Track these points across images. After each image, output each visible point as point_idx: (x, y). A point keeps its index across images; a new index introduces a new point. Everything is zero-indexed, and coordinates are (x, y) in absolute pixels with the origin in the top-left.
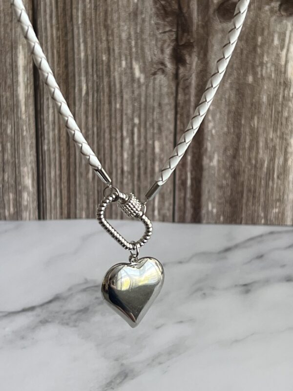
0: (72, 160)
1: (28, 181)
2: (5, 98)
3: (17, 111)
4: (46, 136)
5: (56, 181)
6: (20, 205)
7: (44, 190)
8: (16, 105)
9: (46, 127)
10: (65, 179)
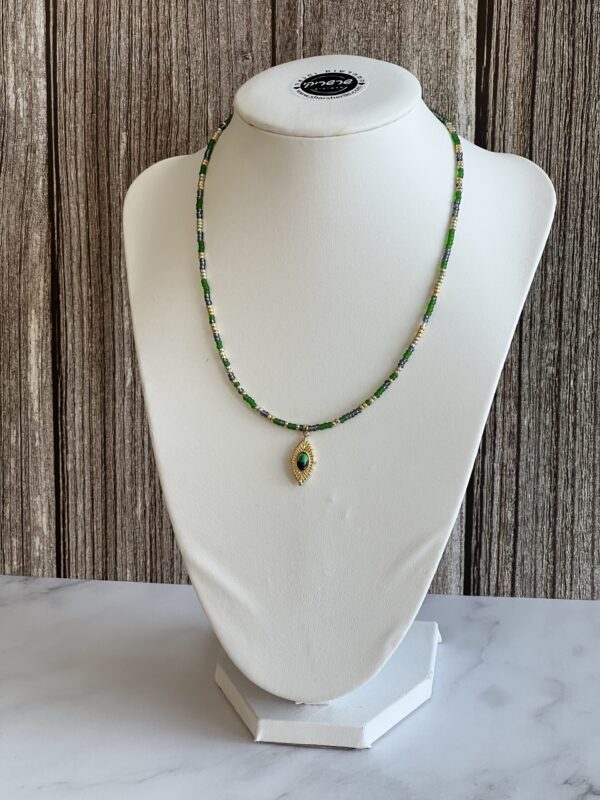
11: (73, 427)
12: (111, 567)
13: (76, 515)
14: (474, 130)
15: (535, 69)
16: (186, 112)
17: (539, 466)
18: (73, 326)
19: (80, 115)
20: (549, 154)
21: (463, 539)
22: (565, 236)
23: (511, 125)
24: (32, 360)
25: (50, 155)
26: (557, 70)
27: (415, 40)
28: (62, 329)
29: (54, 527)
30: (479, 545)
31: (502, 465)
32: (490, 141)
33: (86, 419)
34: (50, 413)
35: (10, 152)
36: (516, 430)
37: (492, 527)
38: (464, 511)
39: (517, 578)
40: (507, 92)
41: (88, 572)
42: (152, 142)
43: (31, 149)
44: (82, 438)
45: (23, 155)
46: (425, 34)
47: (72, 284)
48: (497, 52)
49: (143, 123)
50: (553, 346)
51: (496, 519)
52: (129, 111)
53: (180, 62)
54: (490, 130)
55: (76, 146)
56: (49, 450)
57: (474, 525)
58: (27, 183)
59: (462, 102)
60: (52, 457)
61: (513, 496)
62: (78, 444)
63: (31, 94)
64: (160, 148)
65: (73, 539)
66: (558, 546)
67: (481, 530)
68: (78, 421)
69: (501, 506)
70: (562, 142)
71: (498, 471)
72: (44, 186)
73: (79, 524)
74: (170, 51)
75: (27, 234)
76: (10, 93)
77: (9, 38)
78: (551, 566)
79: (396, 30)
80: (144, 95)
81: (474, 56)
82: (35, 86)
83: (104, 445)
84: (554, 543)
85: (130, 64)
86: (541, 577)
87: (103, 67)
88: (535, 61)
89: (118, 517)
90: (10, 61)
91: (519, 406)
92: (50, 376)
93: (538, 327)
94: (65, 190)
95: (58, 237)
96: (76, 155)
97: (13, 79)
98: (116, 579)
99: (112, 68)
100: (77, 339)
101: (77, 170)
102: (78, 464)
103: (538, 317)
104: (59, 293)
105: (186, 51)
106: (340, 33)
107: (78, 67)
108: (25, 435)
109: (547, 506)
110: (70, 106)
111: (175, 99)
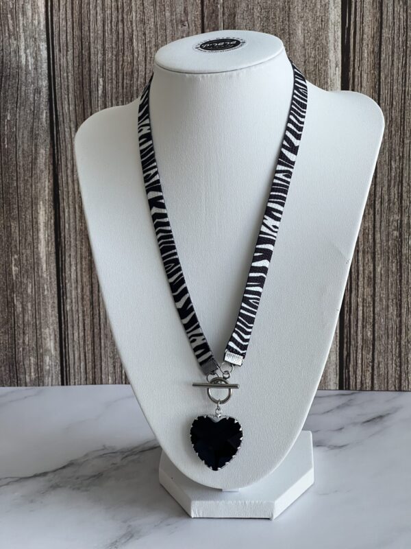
0: (96, 321)
1: (51, 344)
2: (24, 255)
3: (38, 269)
4: (68, 295)
5: (79, 343)
6: (42, 370)
7: (67, 353)
8: (36, 264)
9: (68, 285)
10: (89, 342)
11: (70, 280)
12: (98, 375)
13: (73, 340)
14: (340, 71)
15: (381, 28)
16: (143, 63)
17: (388, 299)
18: (69, 212)
19: (70, 67)
20: (392, 85)
21: (338, 351)
22: (403, 141)
23: (365, 67)
24: (41, 236)
25: (50, 95)
26: (396, 29)
27: (300, 10)
28: (61, 214)
29: (58, 349)
30: (349, 355)
31: (363, 299)
32: (351, 78)
33: (79, 275)
34: (54, 271)
35: (23, 94)
36: (372, 275)
37: (357, 343)
38: (338, 331)
39: (375, 377)
40: (362, 44)
41: (83, 379)
42: (120, 84)
43: (38, 91)
44: (77, 288)
45: (32, 95)
46: (306, 6)
47: (67, 183)
48: (355, 17)
49: (114, 71)
50: (397, 217)
51: (360, 337)
52: (104, 64)
53: (138, 29)
54: (351, 70)
55: (68, 89)
56: (54, 297)
57: (345, 340)
58: (36, 115)
59: (332, 52)
60: (56, 301)
61: (371, 321)
62: (73, 292)
63: (36, 54)
64: (126, 88)
65: (71, 357)
66: (403, 354)
67: (350, 344)
68: (73, 276)
69: (363, 328)
70: (400, 78)
71: (360, 304)
72: (47, 117)
73: (76, 346)
74: (131, 22)
75: (36, 150)
76: (22, 53)
77: (20, 15)
78: (398, 368)
79: (286, 3)
80: (114, 53)
81: (340, 20)
82: (39, 48)
83: (92, 292)
84: (400, 352)
85: (104, 31)
86: (392, 376)
87: (85, 33)
88: (381, 23)
89: (102, 341)
90: (21, 31)
91: (374, 258)
92: (54, 246)
93: (387, 204)
94: (61, 119)
95: (57, 151)
96: (68, 95)
97: (23, 43)
98: (102, 383)
99: (92, 35)
100: (72, 221)
101: (69, 104)
102: (74, 306)
103: (386, 197)
104: (59, 189)
105: (143, 22)
106: (248, 6)
107: (68, 34)
108: (38, 287)
109: (395, 327)
110: (63, 61)
111: (136, 54)
